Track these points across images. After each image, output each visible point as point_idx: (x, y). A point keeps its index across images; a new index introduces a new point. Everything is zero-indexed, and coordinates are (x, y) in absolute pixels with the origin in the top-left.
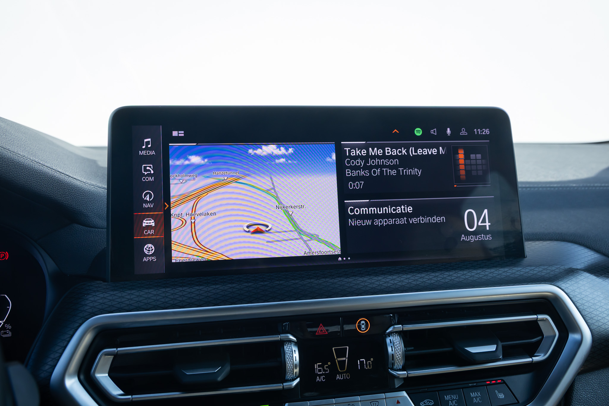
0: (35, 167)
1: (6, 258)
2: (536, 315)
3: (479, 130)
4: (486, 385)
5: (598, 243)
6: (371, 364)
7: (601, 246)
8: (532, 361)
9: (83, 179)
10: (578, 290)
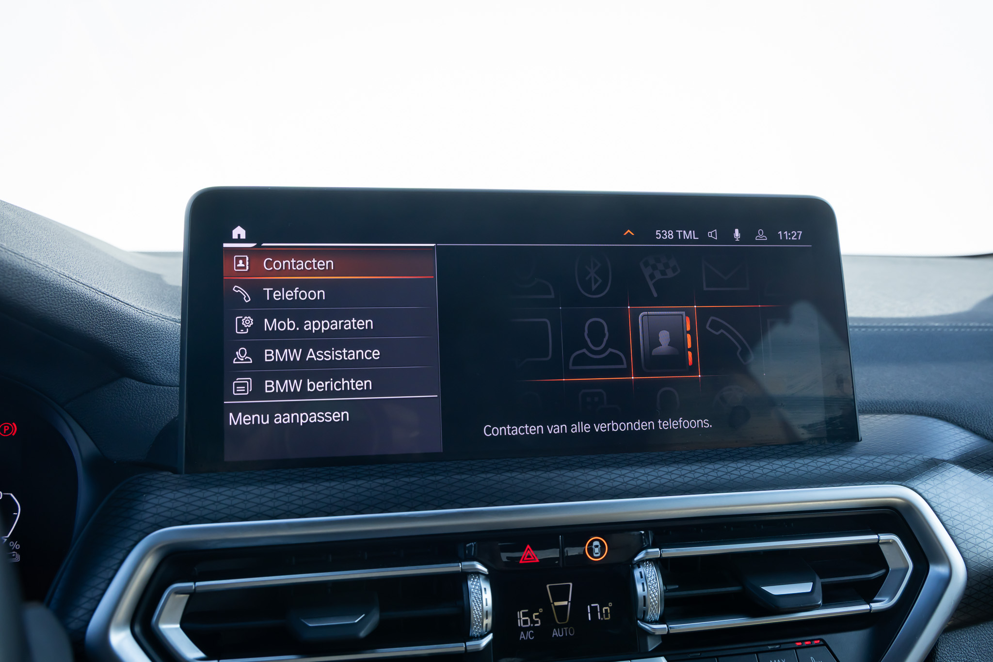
0: (65, 285)
1: (13, 433)
2: (877, 534)
3: (786, 232)
4: (796, 648)
5: (977, 419)
6: (609, 612)
7: (981, 423)
8: (870, 610)
9: (139, 305)
10: (944, 495)
